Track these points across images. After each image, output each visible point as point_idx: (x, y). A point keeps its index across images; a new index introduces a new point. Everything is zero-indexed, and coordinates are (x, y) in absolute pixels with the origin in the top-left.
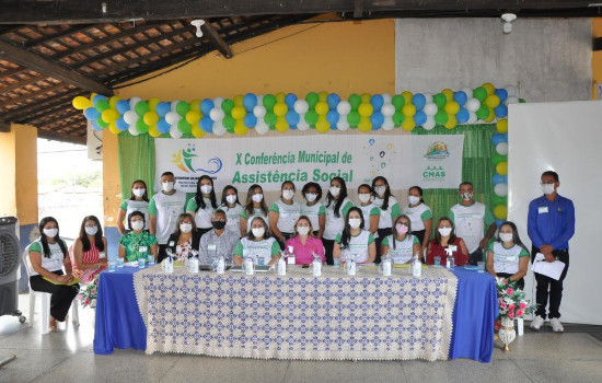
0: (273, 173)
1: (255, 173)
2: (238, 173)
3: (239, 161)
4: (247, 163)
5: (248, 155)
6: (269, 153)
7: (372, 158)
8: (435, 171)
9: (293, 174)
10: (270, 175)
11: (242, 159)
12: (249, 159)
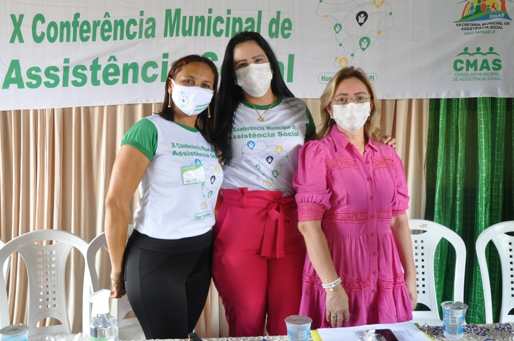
0: (103, 63)
1: (60, 64)
2: (15, 65)
3: (17, 34)
4: (38, 39)
5: (39, 18)
6: (91, 15)
7: (338, 26)
8: (480, 59)
9: (153, 64)
10: (95, 66)
11: (26, 29)
12: (41, 28)
